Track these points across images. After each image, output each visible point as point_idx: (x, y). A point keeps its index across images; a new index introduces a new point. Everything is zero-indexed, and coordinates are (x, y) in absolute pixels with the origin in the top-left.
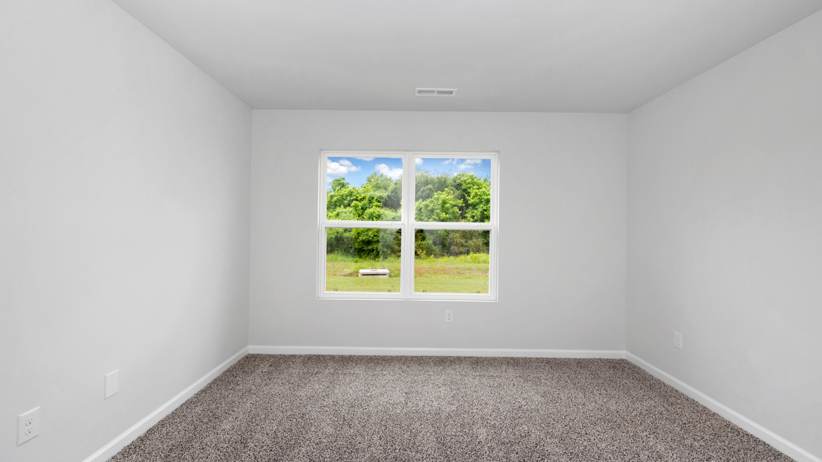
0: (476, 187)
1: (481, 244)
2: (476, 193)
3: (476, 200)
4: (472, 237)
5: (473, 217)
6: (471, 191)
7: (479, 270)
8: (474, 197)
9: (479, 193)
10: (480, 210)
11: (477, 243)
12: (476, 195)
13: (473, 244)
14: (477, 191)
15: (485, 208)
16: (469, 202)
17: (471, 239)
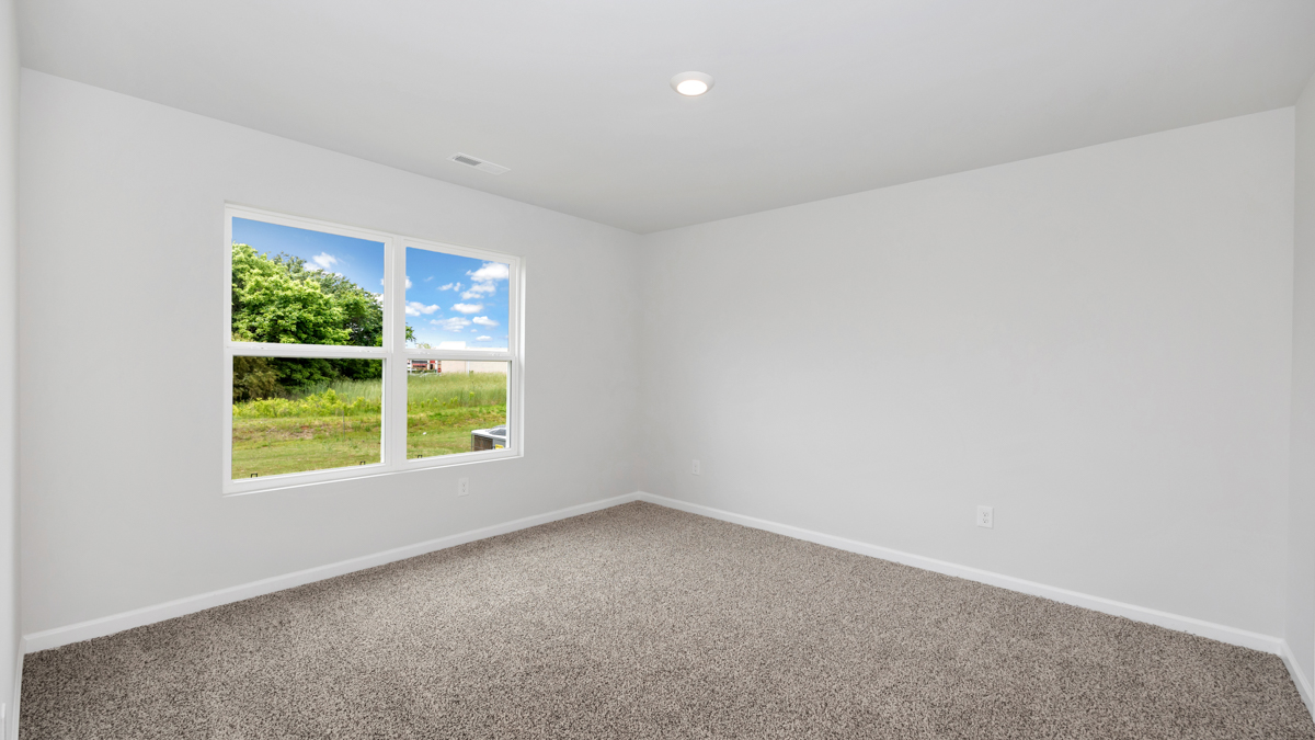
0: (256, 271)
1: (272, 380)
2: (258, 283)
3: (258, 296)
4: (251, 368)
5: (253, 329)
6: (246, 278)
7: (283, 429)
8: (252, 291)
9: (266, 284)
10: (270, 316)
11: (264, 380)
12: (258, 286)
13: (255, 381)
14: (260, 279)
15: (280, 313)
16: (242, 299)
17: (251, 371)
